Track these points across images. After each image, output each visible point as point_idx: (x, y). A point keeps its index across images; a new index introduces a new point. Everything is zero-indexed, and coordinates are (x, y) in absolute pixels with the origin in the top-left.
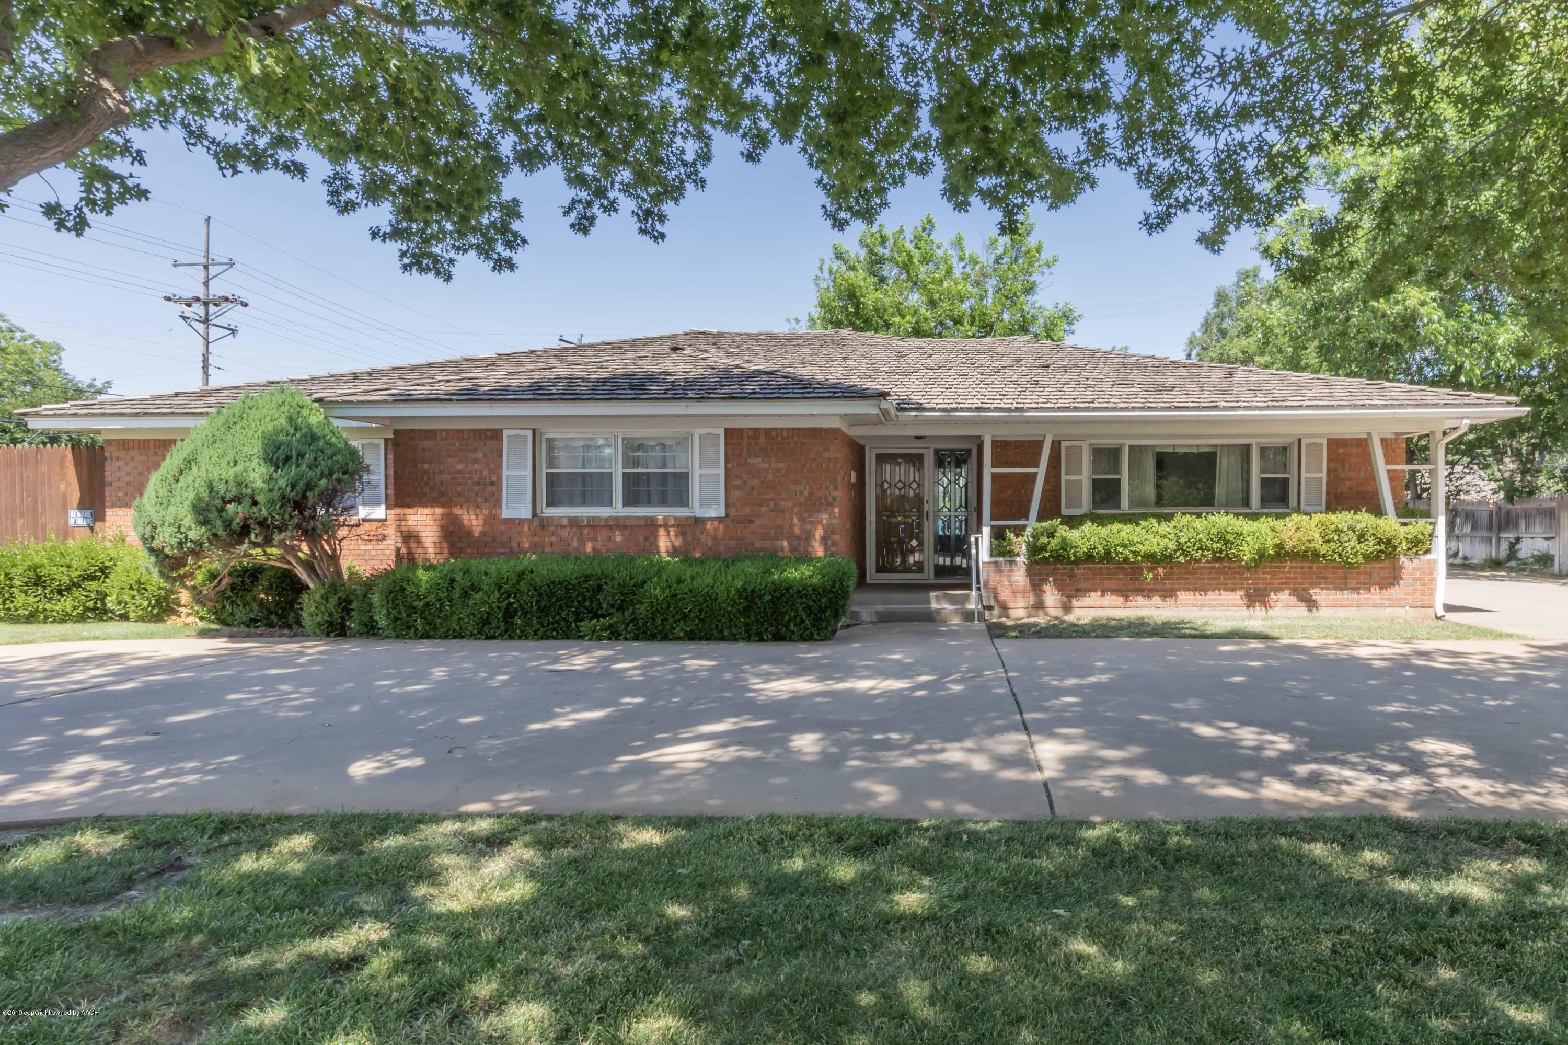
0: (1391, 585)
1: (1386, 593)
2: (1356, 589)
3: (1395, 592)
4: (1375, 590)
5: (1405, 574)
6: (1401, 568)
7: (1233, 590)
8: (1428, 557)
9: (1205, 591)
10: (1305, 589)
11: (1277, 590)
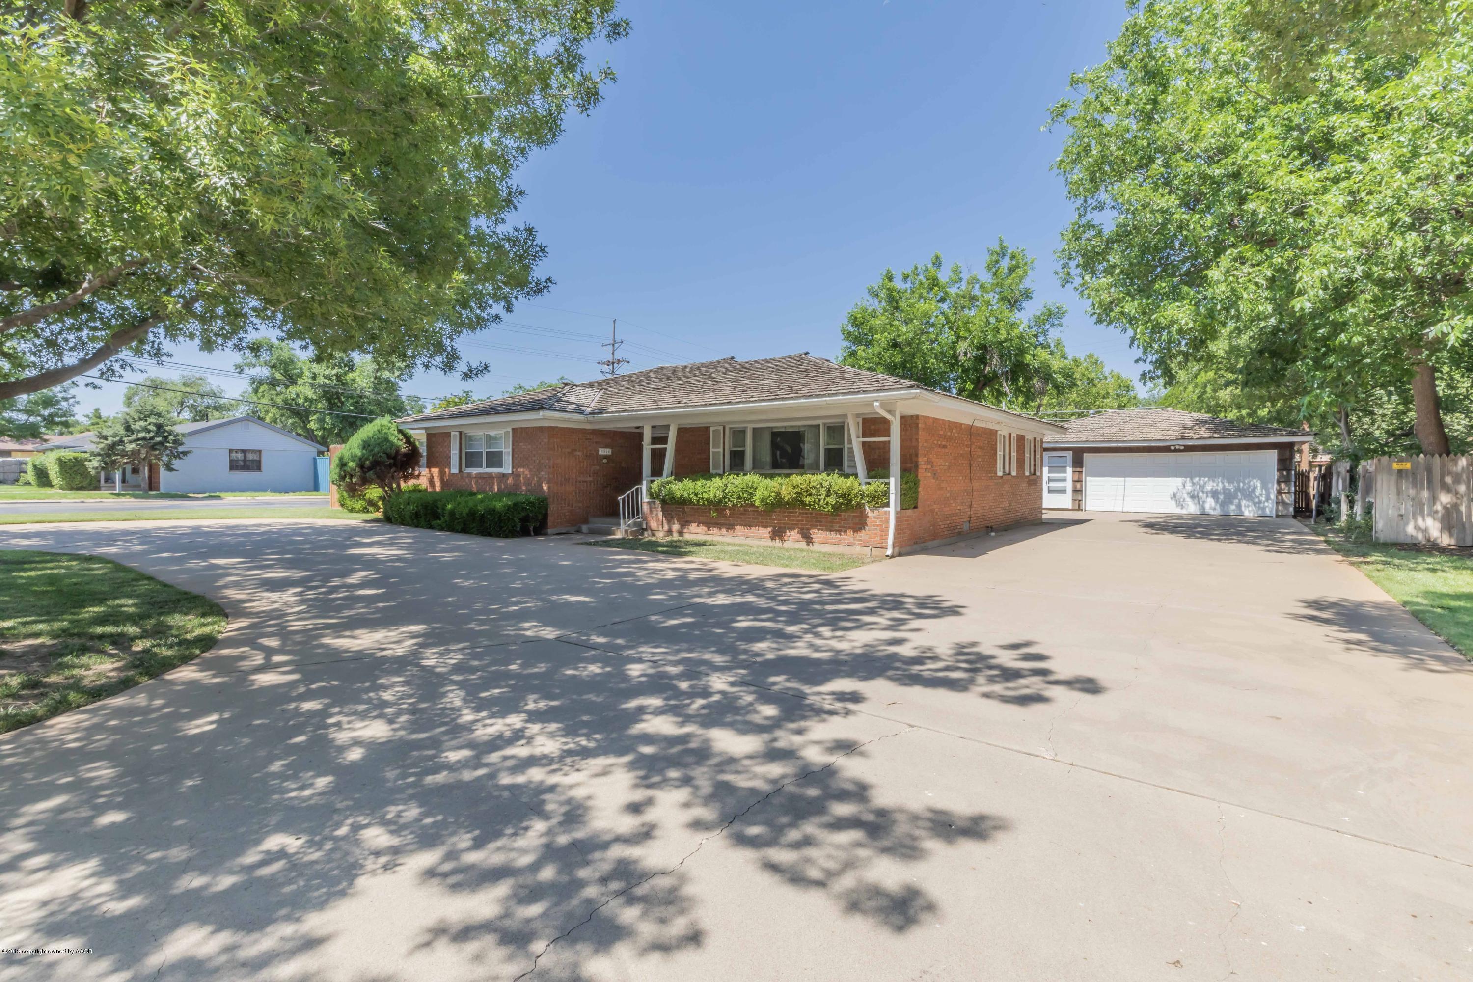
0: (860, 529)
1: (857, 535)
2: (839, 531)
3: (863, 535)
4: (850, 532)
5: (869, 521)
6: (866, 517)
7: (766, 527)
8: (886, 509)
9: (750, 526)
10: (808, 529)
11: (791, 529)
